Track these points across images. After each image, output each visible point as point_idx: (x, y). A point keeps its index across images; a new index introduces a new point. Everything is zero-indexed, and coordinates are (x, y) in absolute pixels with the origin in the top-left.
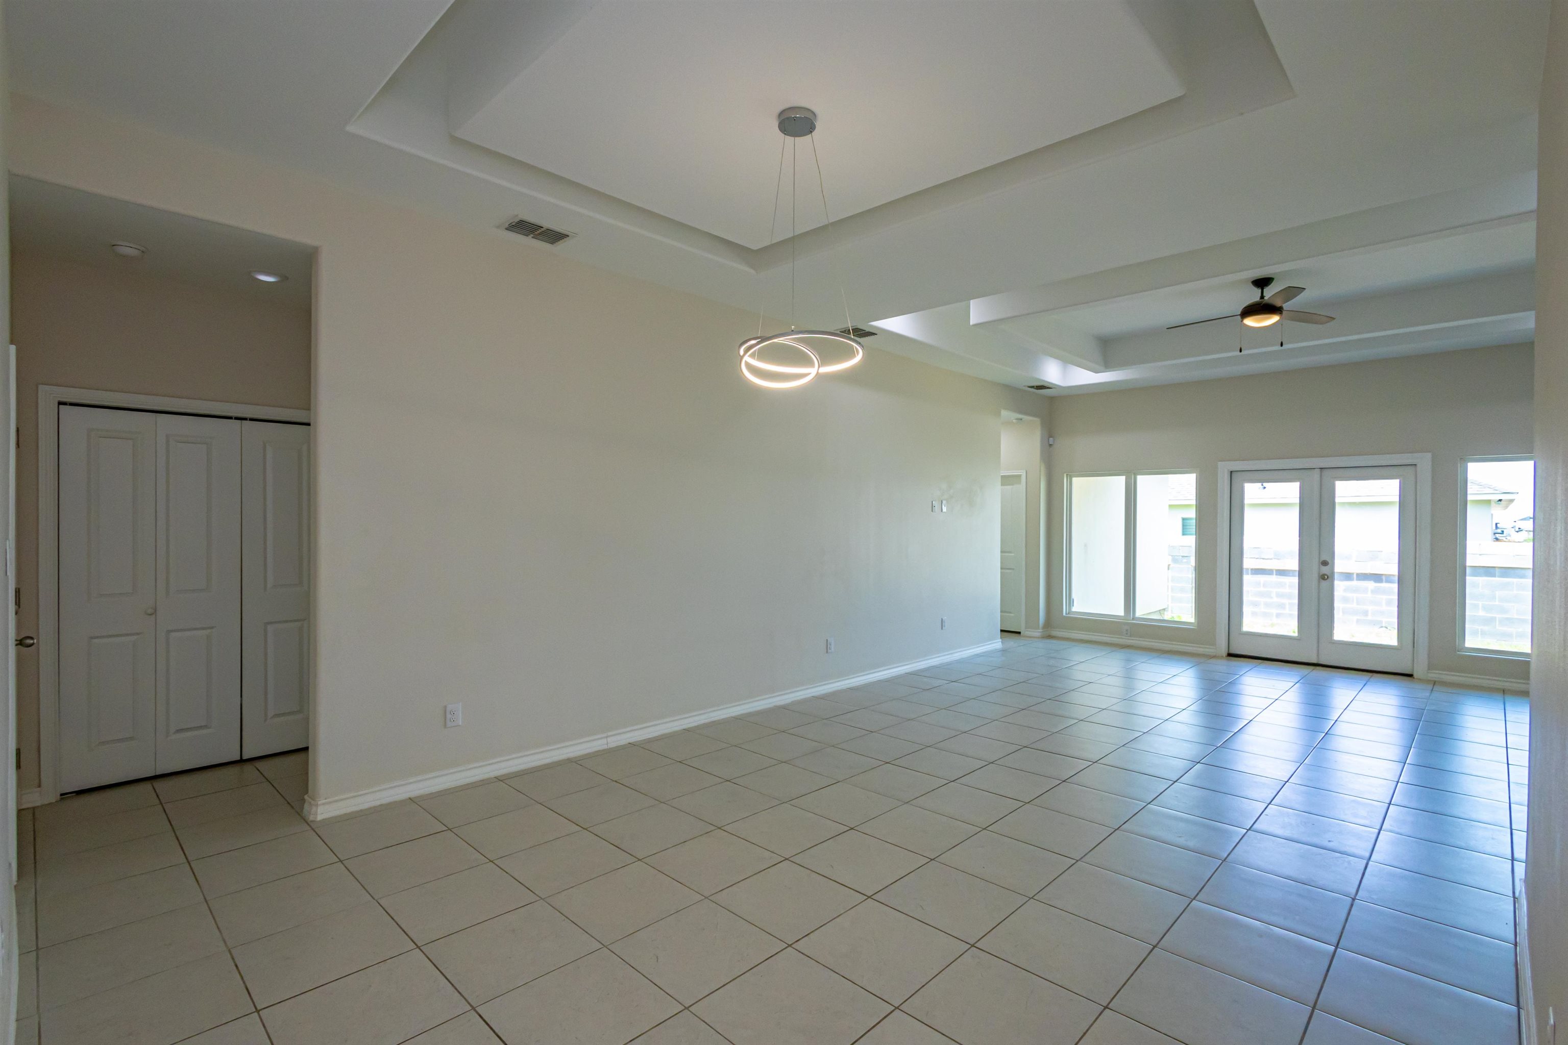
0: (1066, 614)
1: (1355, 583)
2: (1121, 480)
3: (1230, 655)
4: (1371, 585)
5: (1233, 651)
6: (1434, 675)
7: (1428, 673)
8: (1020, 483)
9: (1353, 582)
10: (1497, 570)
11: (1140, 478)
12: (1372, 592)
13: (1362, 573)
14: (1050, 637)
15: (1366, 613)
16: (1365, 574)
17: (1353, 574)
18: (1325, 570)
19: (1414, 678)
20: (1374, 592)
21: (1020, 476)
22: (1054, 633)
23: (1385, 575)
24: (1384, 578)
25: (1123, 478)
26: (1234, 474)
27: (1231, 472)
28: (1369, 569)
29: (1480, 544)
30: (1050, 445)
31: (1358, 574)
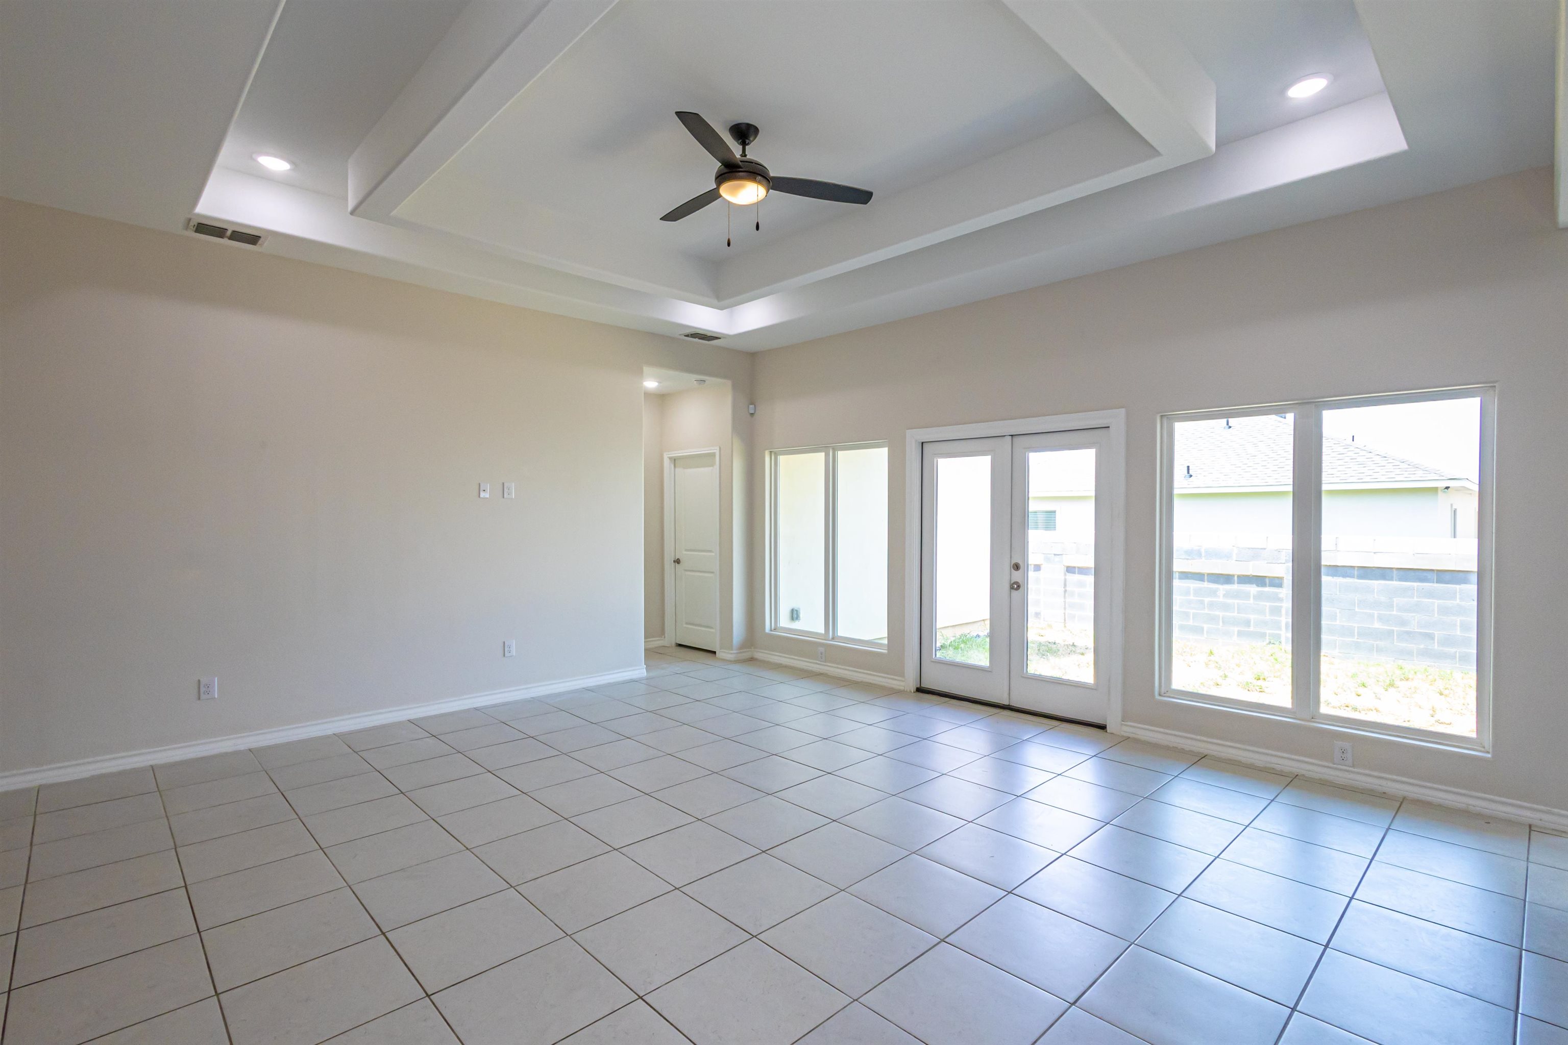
0: (771, 630)
1: (1235, 587)
2: (819, 458)
3: (920, 690)
4: (1253, 589)
5: (926, 685)
6: (1127, 730)
7: (1122, 724)
8: (712, 465)
9: (1233, 585)
10: (1395, 571)
11: (841, 454)
12: (1256, 598)
13: (1243, 576)
14: (752, 660)
15: (1248, 623)
16: (1246, 576)
17: (1233, 576)
18: (1017, 576)
19: (1106, 732)
20: (1258, 597)
21: (713, 455)
22: (760, 655)
23: (1269, 577)
24: (1267, 581)
25: (822, 455)
26: (924, 444)
27: (922, 443)
28: (1251, 569)
29: (1375, 540)
30: (752, 414)
31: (1239, 576)
